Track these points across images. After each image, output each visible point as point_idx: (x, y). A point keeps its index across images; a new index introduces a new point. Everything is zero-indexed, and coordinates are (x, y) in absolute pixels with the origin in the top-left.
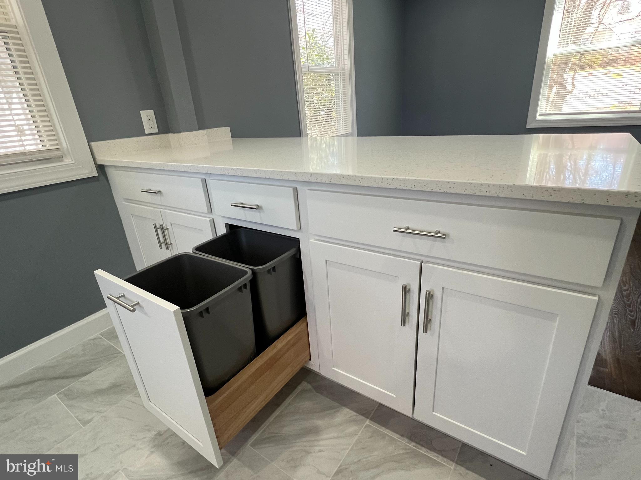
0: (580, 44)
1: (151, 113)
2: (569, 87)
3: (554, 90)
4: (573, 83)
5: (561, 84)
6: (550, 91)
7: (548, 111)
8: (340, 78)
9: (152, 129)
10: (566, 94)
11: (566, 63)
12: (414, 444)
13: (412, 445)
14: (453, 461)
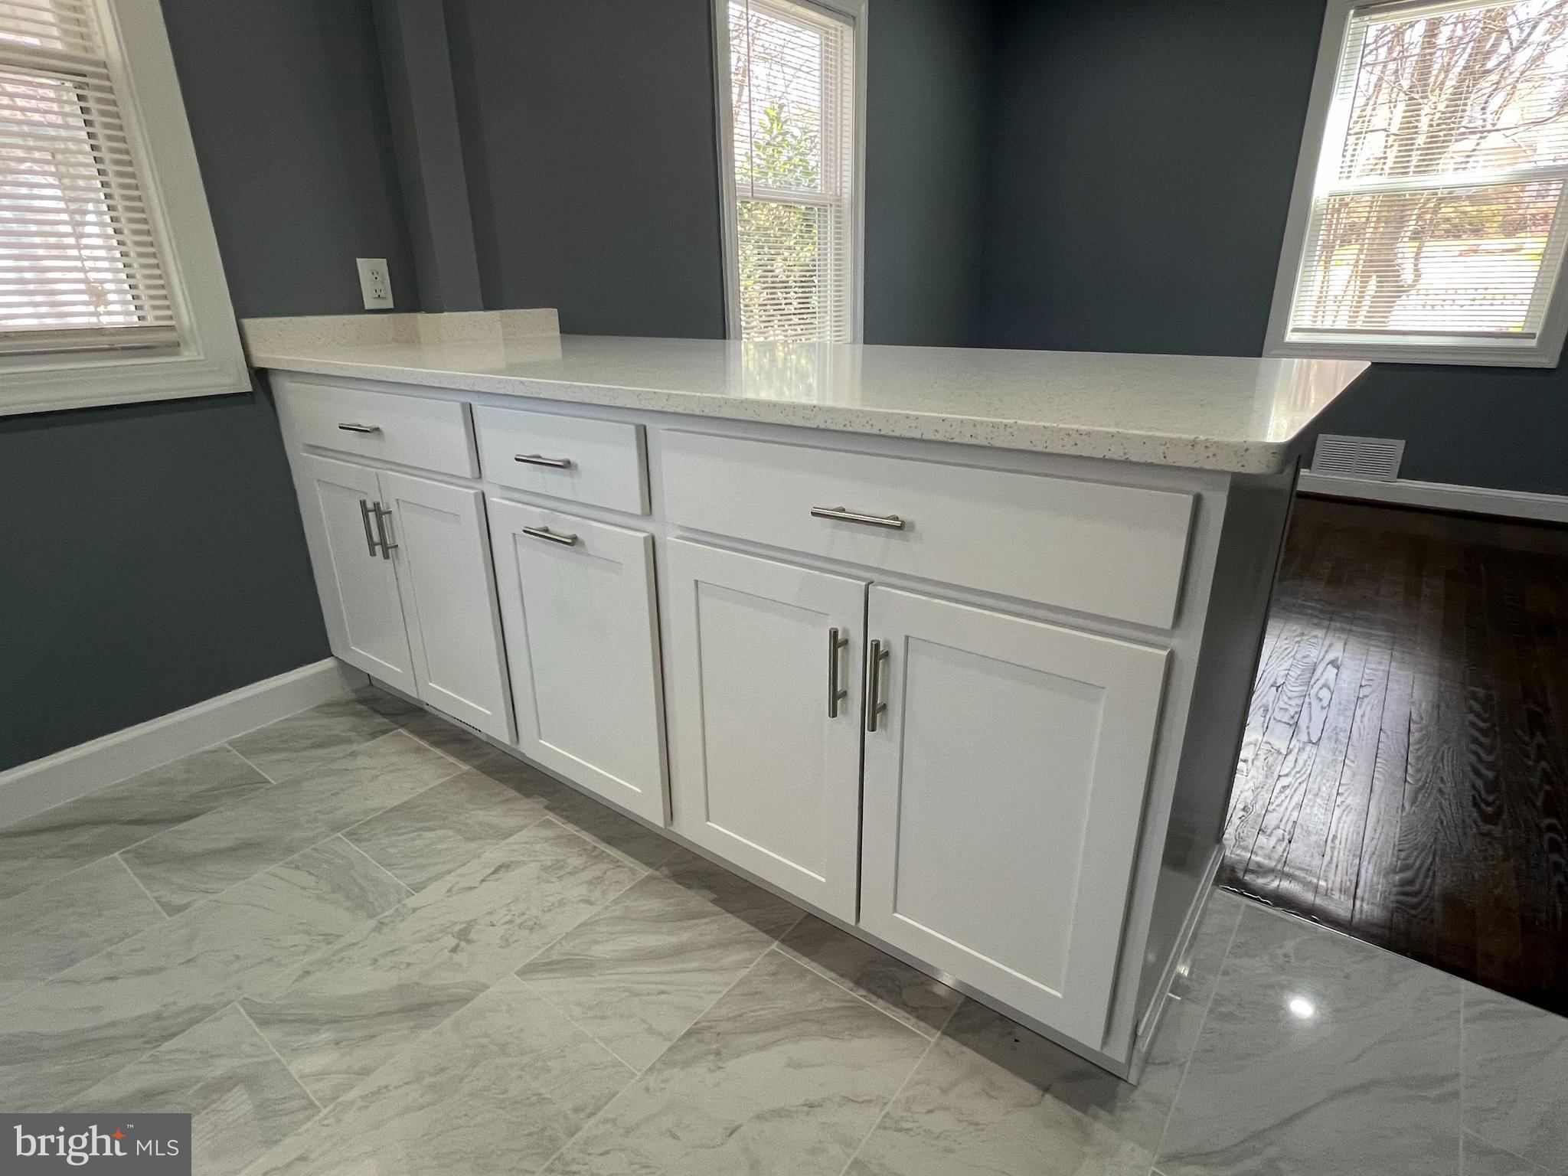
1: (381, 264)
2: (1407, 276)
4: (1416, 265)
5: (1389, 267)
8: (831, 218)
9: (378, 300)
10: (1400, 291)
12: (864, 993)
13: (859, 994)
14: (937, 1028)
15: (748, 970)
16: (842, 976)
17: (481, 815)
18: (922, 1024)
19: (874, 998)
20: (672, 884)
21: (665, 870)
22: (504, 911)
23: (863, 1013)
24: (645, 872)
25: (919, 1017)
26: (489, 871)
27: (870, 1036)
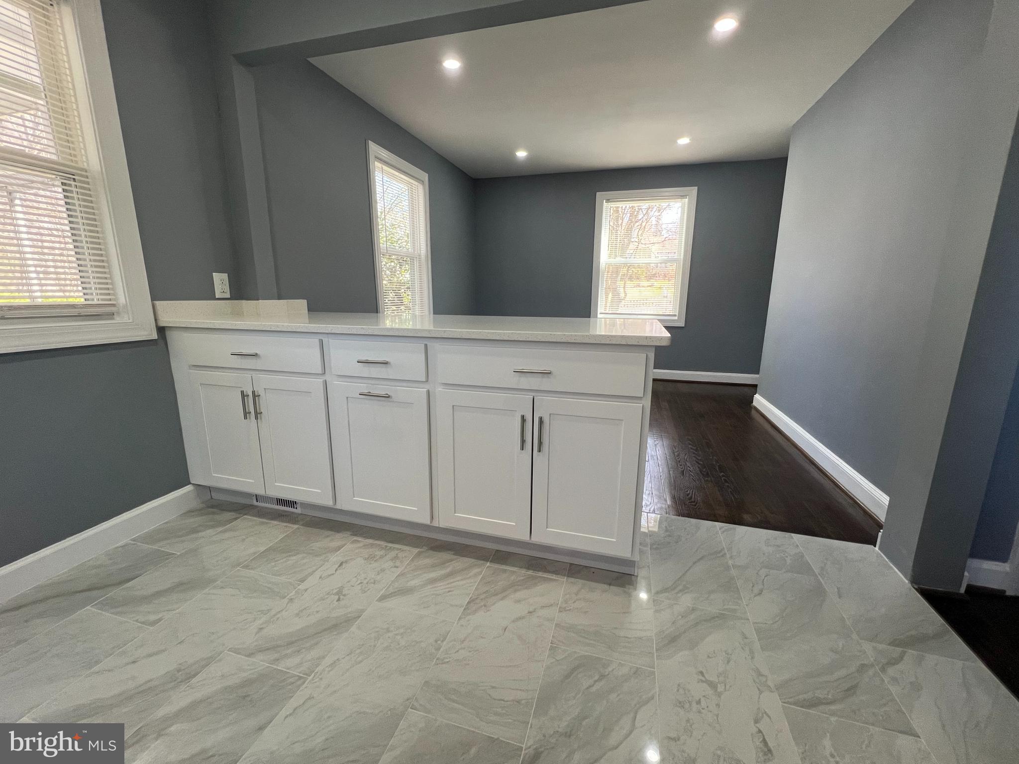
0: (626, 258)
1: (225, 276)
2: (622, 295)
3: (610, 295)
4: (624, 290)
5: (615, 291)
6: (607, 298)
7: (607, 311)
8: (416, 264)
9: (223, 294)
10: (620, 300)
11: (617, 273)
12: (532, 571)
13: (530, 572)
14: (565, 576)
15: (481, 576)
16: (521, 568)
17: (318, 544)
18: (559, 576)
19: (537, 572)
20: (431, 552)
21: (425, 548)
22: (355, 579)
23: (534, 578)
24: (416, 550)
25: (556, 574)
26: (337, 566)
27: (541, 585)
